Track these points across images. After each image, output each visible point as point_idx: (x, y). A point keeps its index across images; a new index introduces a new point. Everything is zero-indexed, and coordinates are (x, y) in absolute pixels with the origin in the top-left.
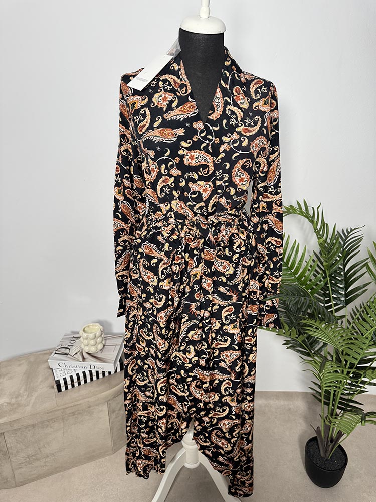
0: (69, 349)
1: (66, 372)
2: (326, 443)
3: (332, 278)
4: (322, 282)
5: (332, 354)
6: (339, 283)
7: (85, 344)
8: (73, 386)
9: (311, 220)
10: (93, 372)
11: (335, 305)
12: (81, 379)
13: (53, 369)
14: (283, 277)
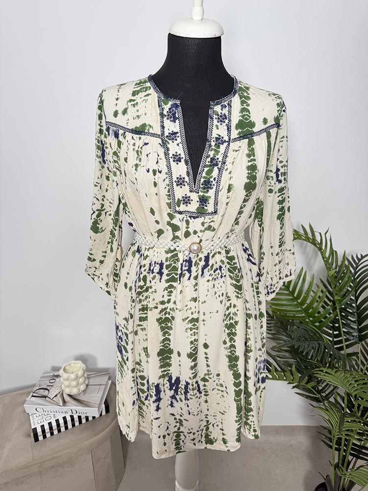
0: (48, 390)
1: (45, 417)
3: (342, 310)
4: (332, 315)
5: (344, 396)
6: (350, 316)
7: (66, 385)
8: (52, 434)
9: (319, 247)
10: (75, 417)
11: (347, 340)
12: (61, 426)
13: (30, 414)
14: (289, 308)
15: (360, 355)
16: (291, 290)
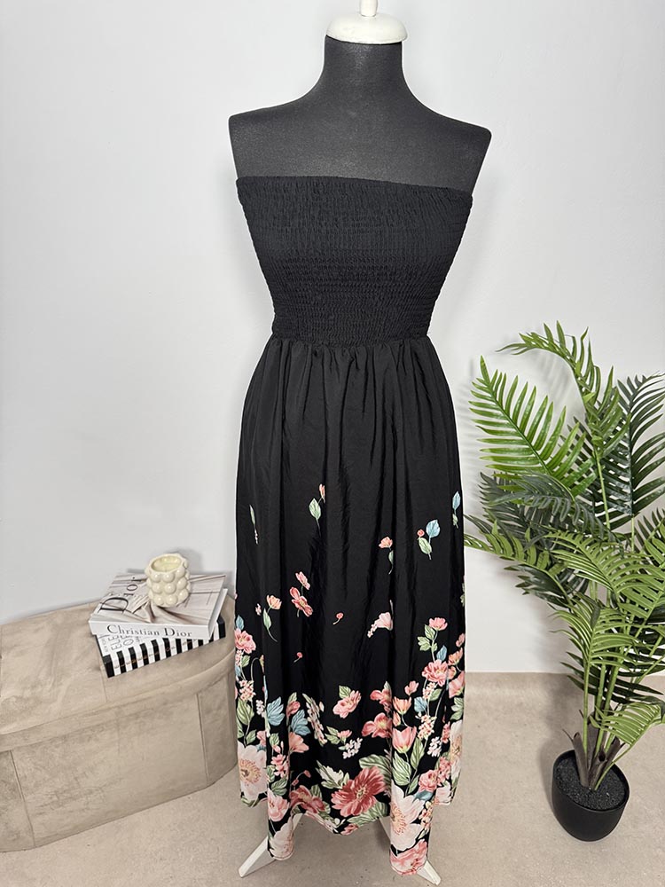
0: (127, 601)
1: (122, 641)
2: (590, 761)
3: (609, 466)
4: (593, 474)
6: (622, 475)
7: (155, 591)
8: (135, 666)
9: (570, 359)
10: (170, 640)
11: (612, 515)
12: (149, 653)
13: (98, 637)
14: (522, 464)
15: (634, 538)
16: (526, 434)
